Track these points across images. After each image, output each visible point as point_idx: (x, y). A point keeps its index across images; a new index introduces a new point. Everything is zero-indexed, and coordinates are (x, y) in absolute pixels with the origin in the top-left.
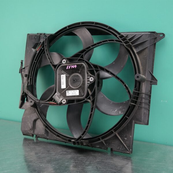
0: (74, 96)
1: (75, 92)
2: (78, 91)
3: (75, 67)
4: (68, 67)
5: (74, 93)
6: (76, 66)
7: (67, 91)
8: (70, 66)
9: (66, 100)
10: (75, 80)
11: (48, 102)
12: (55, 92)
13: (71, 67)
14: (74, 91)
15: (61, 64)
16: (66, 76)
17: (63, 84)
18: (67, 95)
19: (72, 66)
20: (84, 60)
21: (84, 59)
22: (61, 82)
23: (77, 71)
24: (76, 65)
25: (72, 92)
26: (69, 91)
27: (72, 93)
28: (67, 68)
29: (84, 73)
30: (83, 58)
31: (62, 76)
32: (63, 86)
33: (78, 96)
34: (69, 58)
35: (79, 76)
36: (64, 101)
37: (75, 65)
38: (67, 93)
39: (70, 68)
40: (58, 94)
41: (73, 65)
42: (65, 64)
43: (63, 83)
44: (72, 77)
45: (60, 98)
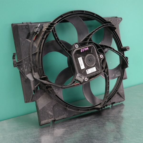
0: (93, 73)
2: (95, 68)
3: (87, 49)
4: (82, 50)
5: (93, 70)
6: (88, 48)
7: (86, 70)
8: (83, 49)
9: (88, 78)
10: (90, 59)
11: (73, 84)
12: (77, 73)
13: (84, 50)
14: (92, 69)
15: (75, 49)
17: (82, 66)
18: (88, 73)
19: (85, 49)
22: (79, 64)
23: (90, 52)
24: (88, 47)
26: (88, 70)
28: (81, 51)
30: (92, 41)
31: (79, 58)
32: (83, 67)
33: (96, 72)
35: (92, 56)
36: (86, 79)
37: (87, 48)
38: (87, 72)
39: (83, 50)
40: (79, 75)
41: (85, 48)
42: (78, 48)
43: (81, 64)
44: (87, 57)
45: (81, 78)
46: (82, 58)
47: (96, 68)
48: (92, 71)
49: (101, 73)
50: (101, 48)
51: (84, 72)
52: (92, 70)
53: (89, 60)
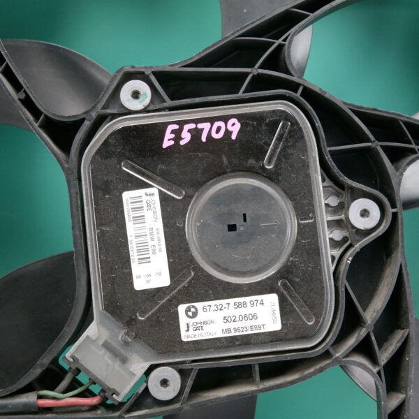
0: (246, 340)
1: (248, 310)
2: (272, 300)
3: (228, 133)
4: (177, 134)
5: (245, 317)
6: (235, 127)
7: (182, 308)
8: (192, 126)
9: (183, 373)
10: (238, 221)
11: (30, 398)
12: (87, 319)
13: (196, 134)
14: (238, 306)
15: (114, 116)
16: (164, 199)
17: (144, 260)
18: (187, 335)
19: (205, 126)
20: (294, 86)
21: (295, 79)
22: (125, 244)
23: (251, 161)
24: (240, 117)
25: (226, 313)
26: (199, 305)
27: (226, 319)
28: (167, 143)
29: (308, 176)
30: (288, 72)
31: (127, 196)
32: (150, 272)
33: (273, 337)
34: (177, 69)
35: (271, 197)
36: (166, 383)
37: (225, 119)
38: (183, 320)
39: (186, 137)
40: (105, 335)
41: (212, 120)
42: (145, 110)
43: (143, 249)
44: (216, 200)
45: (124, 361)
46: (157, 198)
47: (283, 303)
48: (232, 325)
49: (326, 354)
50: (369, 141)
51: (155, 322)
52: (243, 311)
53: (232, 228)
